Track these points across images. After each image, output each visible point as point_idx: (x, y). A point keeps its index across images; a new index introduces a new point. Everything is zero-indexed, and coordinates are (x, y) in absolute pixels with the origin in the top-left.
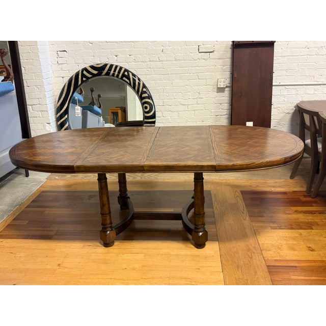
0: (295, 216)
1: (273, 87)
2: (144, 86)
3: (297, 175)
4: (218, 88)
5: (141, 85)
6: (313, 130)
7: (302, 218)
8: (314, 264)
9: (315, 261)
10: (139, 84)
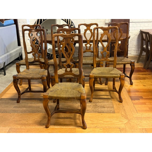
0: (138, 76)
1: (130, 23)
2: (72, 22)
3: (140, 62)
4: (105, 23)
5: (71, 22)
6: (147, 40)
7: (141, 76)
8: (145, 90)
9: (146, 89)
10: (70, 21)
